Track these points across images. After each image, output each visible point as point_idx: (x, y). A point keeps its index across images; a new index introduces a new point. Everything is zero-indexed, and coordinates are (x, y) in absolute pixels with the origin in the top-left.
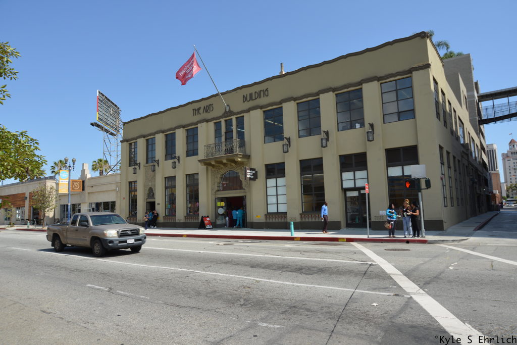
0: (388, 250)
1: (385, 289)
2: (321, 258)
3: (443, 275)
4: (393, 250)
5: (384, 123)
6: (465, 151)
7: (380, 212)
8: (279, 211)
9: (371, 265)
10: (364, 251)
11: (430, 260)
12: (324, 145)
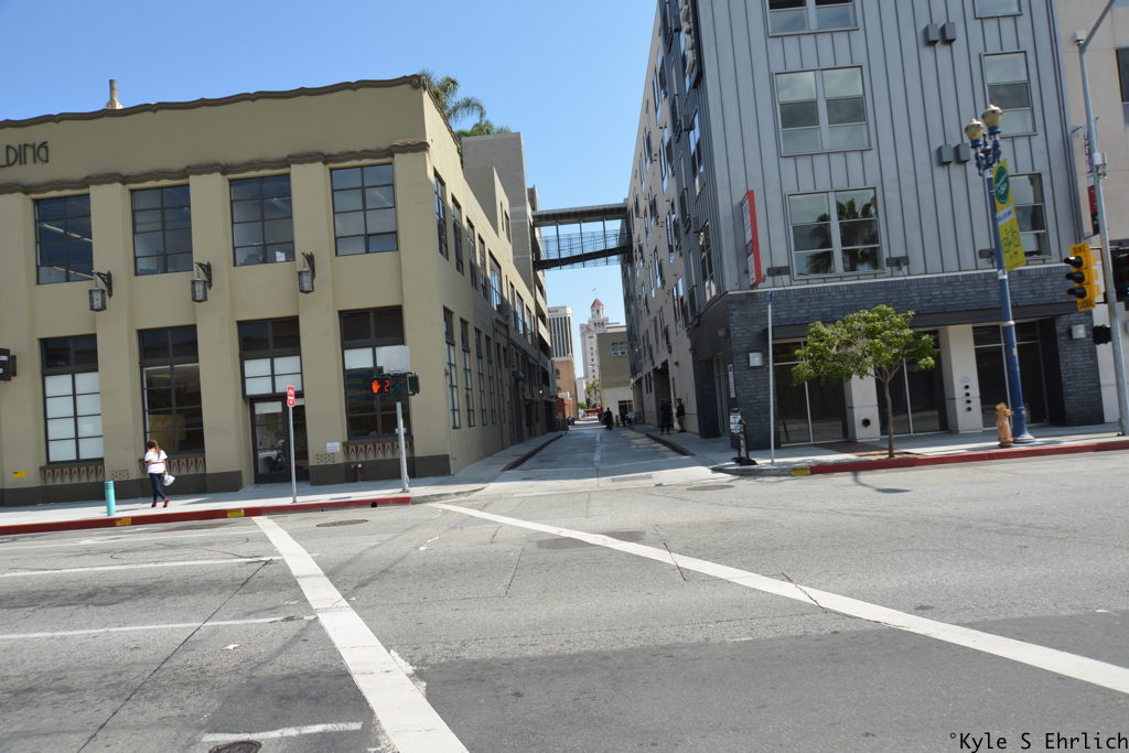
0: (324, 525)
1: (272, 610)
2: (156, 562)
3: (399, 565)
4: (335, 524)
5: (337, 255)
6: (502, 320)
7: (329, 445)
8: (82, 457)
9: (267, 562)
10: (268, 535)
11: (395, 537)
12: (199, 296)
